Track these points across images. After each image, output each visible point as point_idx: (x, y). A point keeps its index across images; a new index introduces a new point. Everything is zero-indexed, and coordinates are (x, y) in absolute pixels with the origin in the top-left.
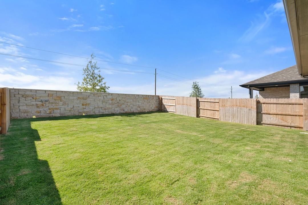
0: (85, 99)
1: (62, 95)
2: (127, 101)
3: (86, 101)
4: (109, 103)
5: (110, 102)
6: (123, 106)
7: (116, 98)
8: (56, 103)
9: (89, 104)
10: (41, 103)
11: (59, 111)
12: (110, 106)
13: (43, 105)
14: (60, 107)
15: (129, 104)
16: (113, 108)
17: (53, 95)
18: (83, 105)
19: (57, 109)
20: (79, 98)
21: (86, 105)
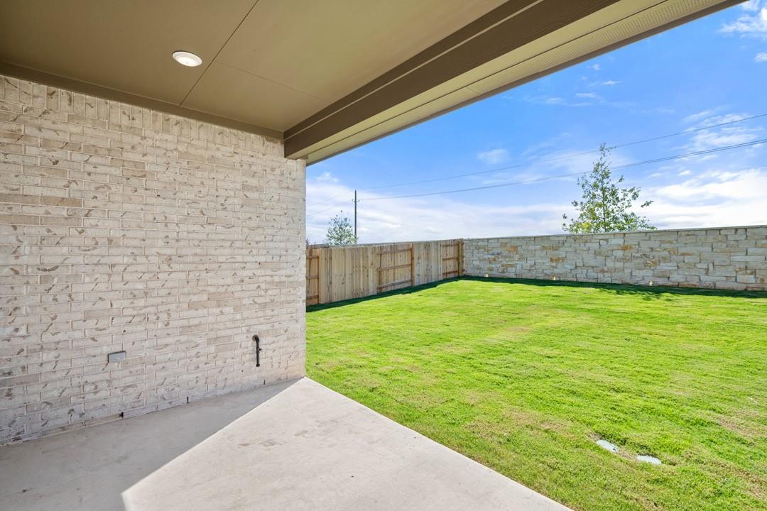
0: (557, 250)
1: (518, 243)
2: (682, 250)
3: (558, 252)
4: (615, 257)
5: (620, 254)
6: (664, 267)
7: (639, 244)
8: (510, 257)
9: (563, 259)
10: (493, 257)
11: (514, 269)
12: (619, 265)
13: (495, 260)
14: (516, 262)
15: (687, 259)
16: (627, 271)
17: (506, 244)
18: (552, 260)
19: (511, 266)
20: (544, 247)
21: (557, 260)
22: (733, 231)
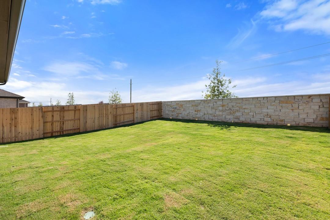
0: (197, 106)
1: (183, 103)
2: (244, 107)
3: (198, 107)
4: (219, 110)
5: (221, 108)
6: (238, 114)
7: (228, 104)
8: (180, 110)
9: (200, 111)
10: (173, 109)
11: (181, 115)
12: (221, 113)
13: (174, 111)
14: (182, 112)
15: (246, 111)
16: (224, 116)
17: (178, 104)
18: (195, 111)
19: (180, 113)
20: (192, 105)
21: (198, 111)
22: (263, 99)
